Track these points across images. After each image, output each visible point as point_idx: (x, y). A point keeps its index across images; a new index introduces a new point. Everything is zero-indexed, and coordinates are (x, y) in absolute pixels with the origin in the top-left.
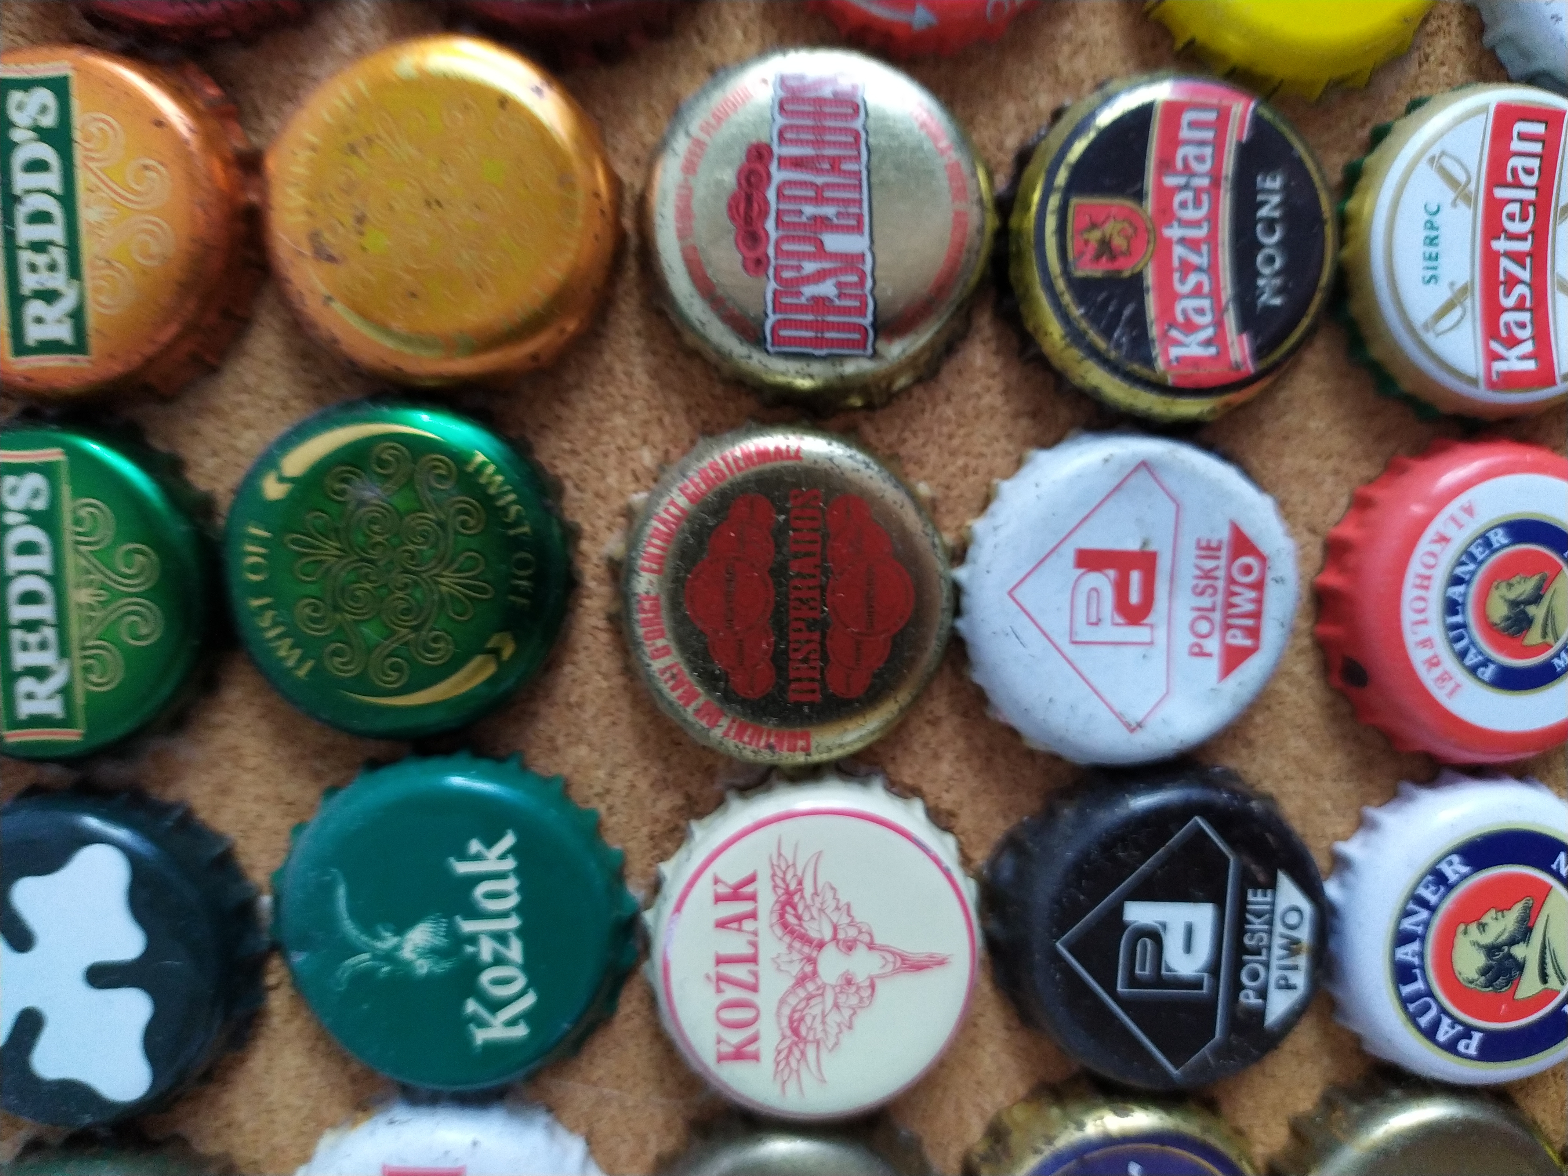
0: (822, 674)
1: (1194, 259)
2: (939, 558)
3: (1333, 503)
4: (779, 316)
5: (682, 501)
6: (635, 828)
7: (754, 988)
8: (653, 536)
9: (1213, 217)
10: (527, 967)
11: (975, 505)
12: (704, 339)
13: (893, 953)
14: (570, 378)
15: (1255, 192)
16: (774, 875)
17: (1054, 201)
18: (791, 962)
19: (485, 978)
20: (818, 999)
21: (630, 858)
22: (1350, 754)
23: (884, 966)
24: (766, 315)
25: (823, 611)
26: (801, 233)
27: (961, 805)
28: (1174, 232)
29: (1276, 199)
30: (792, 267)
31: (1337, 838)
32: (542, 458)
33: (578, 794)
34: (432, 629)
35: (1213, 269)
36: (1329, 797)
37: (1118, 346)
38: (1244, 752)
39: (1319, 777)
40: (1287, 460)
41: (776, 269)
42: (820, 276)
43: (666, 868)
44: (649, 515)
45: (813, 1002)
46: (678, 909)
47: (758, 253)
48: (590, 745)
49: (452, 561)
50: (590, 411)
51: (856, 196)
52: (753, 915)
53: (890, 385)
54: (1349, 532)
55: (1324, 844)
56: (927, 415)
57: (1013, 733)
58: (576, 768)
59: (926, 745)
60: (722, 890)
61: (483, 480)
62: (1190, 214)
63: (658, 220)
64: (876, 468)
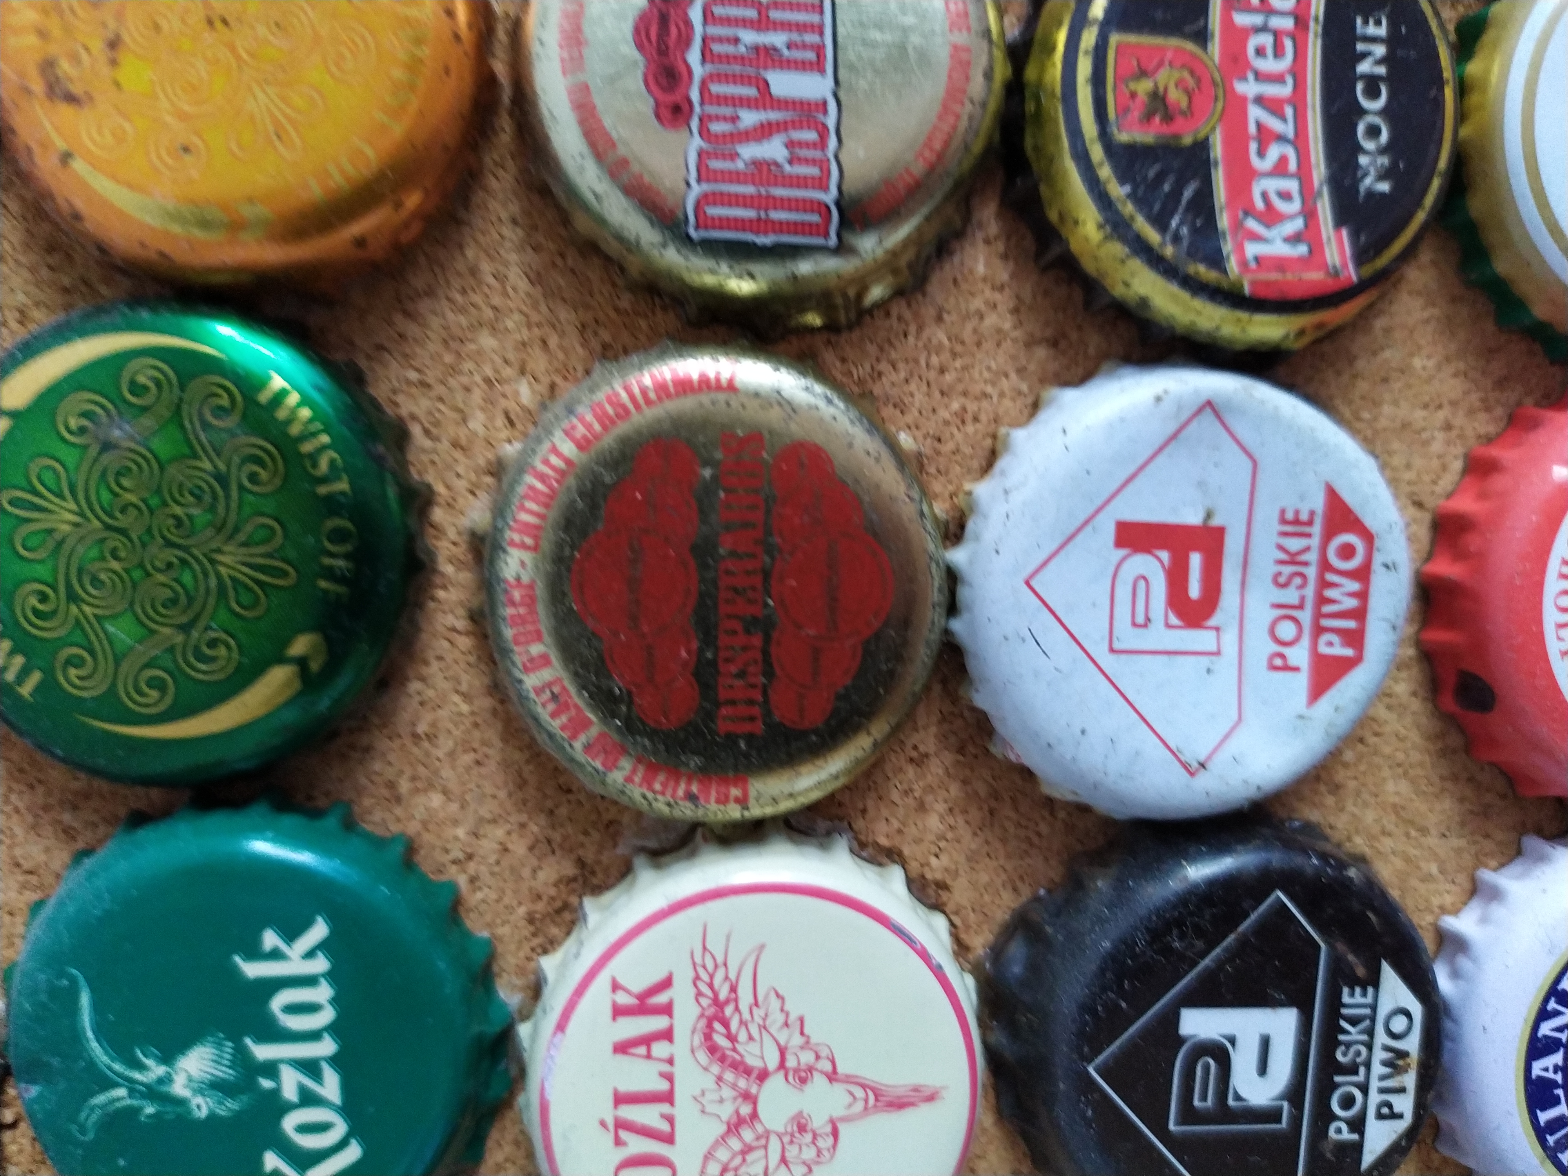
0: (765, 693)
1: (1274, 124)
2: (929, 533)
3: (1444, 468)
4: (706, 187)
5: (568, 448)
6: (506, 907)
7: (669, 1139)
8: (526, 497)
9: (1298, 72)
10: (347, 1110)
11: (975, 464)
12: (601, 221)
13: (864, 1087)
14: (419, 282)
15: (1353, 38)
16: (697, 978)
17: (1089, 38)
18: (721, 1101)
19: (289, 1123)
20: (760, 1153)
21: (500, 949)
22: (1462, 800)
23: (850, 1106)
24: (688, 184)
25: (766, 605)
26: (737, 69)
27: (956, 874)
28: (1248, 88)
29: (1380, 50)
30: (725, 119)
31: (1444, 910)
32: (380, 391)
33: (425, 862)
34: (208, 628)
35: (1300, 141)
36: (1436, 857)
37: (1176, 239)
38: (1330, 800)
39: (1424, 831)
40: (1387, 409)
41: (701, 120)
42: (764, 131)
43: (549, 964)
44: (523, 466)
45: (750, 1158)
46: (561, 1027)
47: (677, 97)
48: (445, 792)
49: (236, 530)
50: (446, 328)
51: (814, 18)
52: (667, 1035)
53: (860, 296)
54: (1466, 504)
55: (1429, 918)
56: (911, 339)
57: (1027, 774)
58: (425, 824)
59: (906, 793)
60: (623, 999)
61: (281, 414)
62: (1268, 65)
63: (535, 48)
64: (841, 405)
